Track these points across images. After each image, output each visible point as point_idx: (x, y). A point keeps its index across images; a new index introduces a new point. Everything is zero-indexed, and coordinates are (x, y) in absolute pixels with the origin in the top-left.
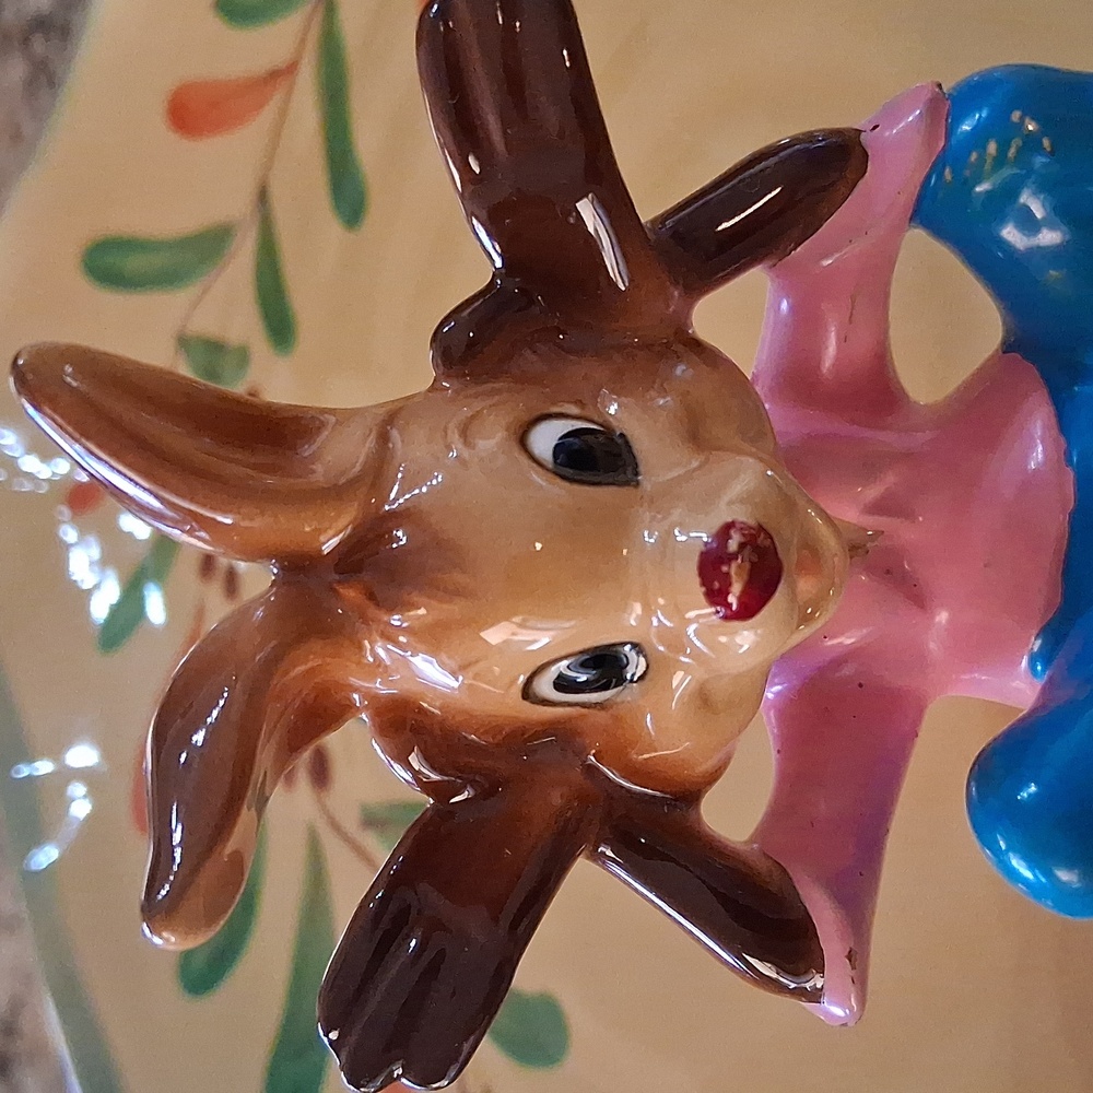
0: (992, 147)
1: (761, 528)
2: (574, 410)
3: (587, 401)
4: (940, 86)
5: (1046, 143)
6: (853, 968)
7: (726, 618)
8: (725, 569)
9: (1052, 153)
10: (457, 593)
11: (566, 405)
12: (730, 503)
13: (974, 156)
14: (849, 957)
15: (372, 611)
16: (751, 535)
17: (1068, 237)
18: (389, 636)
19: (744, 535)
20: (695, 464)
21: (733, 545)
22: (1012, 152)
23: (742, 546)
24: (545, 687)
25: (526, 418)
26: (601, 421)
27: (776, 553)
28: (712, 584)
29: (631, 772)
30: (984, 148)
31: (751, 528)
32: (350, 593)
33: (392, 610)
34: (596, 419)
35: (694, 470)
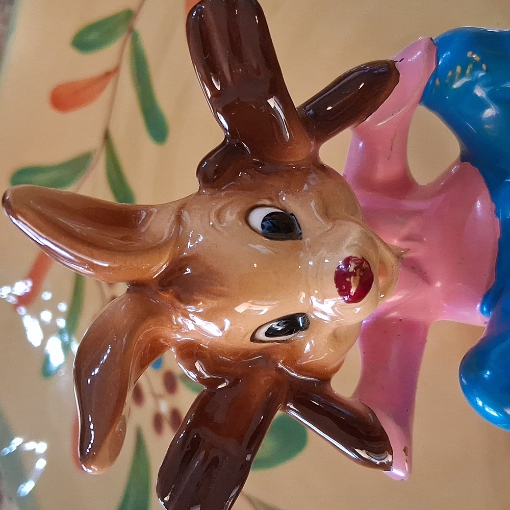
0: (459, 69)
1: (363, 259)
2: (268, 202)
3: (274, 198)
4: (432, 39)
5: (484, 66)
6: (407, 455)
7: (348, 302)
8: (348, 280)
9: (486, 71)
10: (220, 295)
11: (264, 200)
12: (347, 247)
13: (450, 74)
14: (405, 450)
15: (177, 304)
16: (360, 263)
17: (498, 113)
18: (186, 316)
19: (356, 263)
20: (329, 228)
21: (351, 268)
22: (468, 71)
23: (355, 269)
24: (261, 335)
25: (246, 207)
26: (281, 207)
27: (371, 270)
28: (342, 287)
29: (300, 370)
30: (455, 69)
31: (359, 259)
32: (167, 296)
33: (188, 304)
34: (279, 206)
35: (328, 231)
